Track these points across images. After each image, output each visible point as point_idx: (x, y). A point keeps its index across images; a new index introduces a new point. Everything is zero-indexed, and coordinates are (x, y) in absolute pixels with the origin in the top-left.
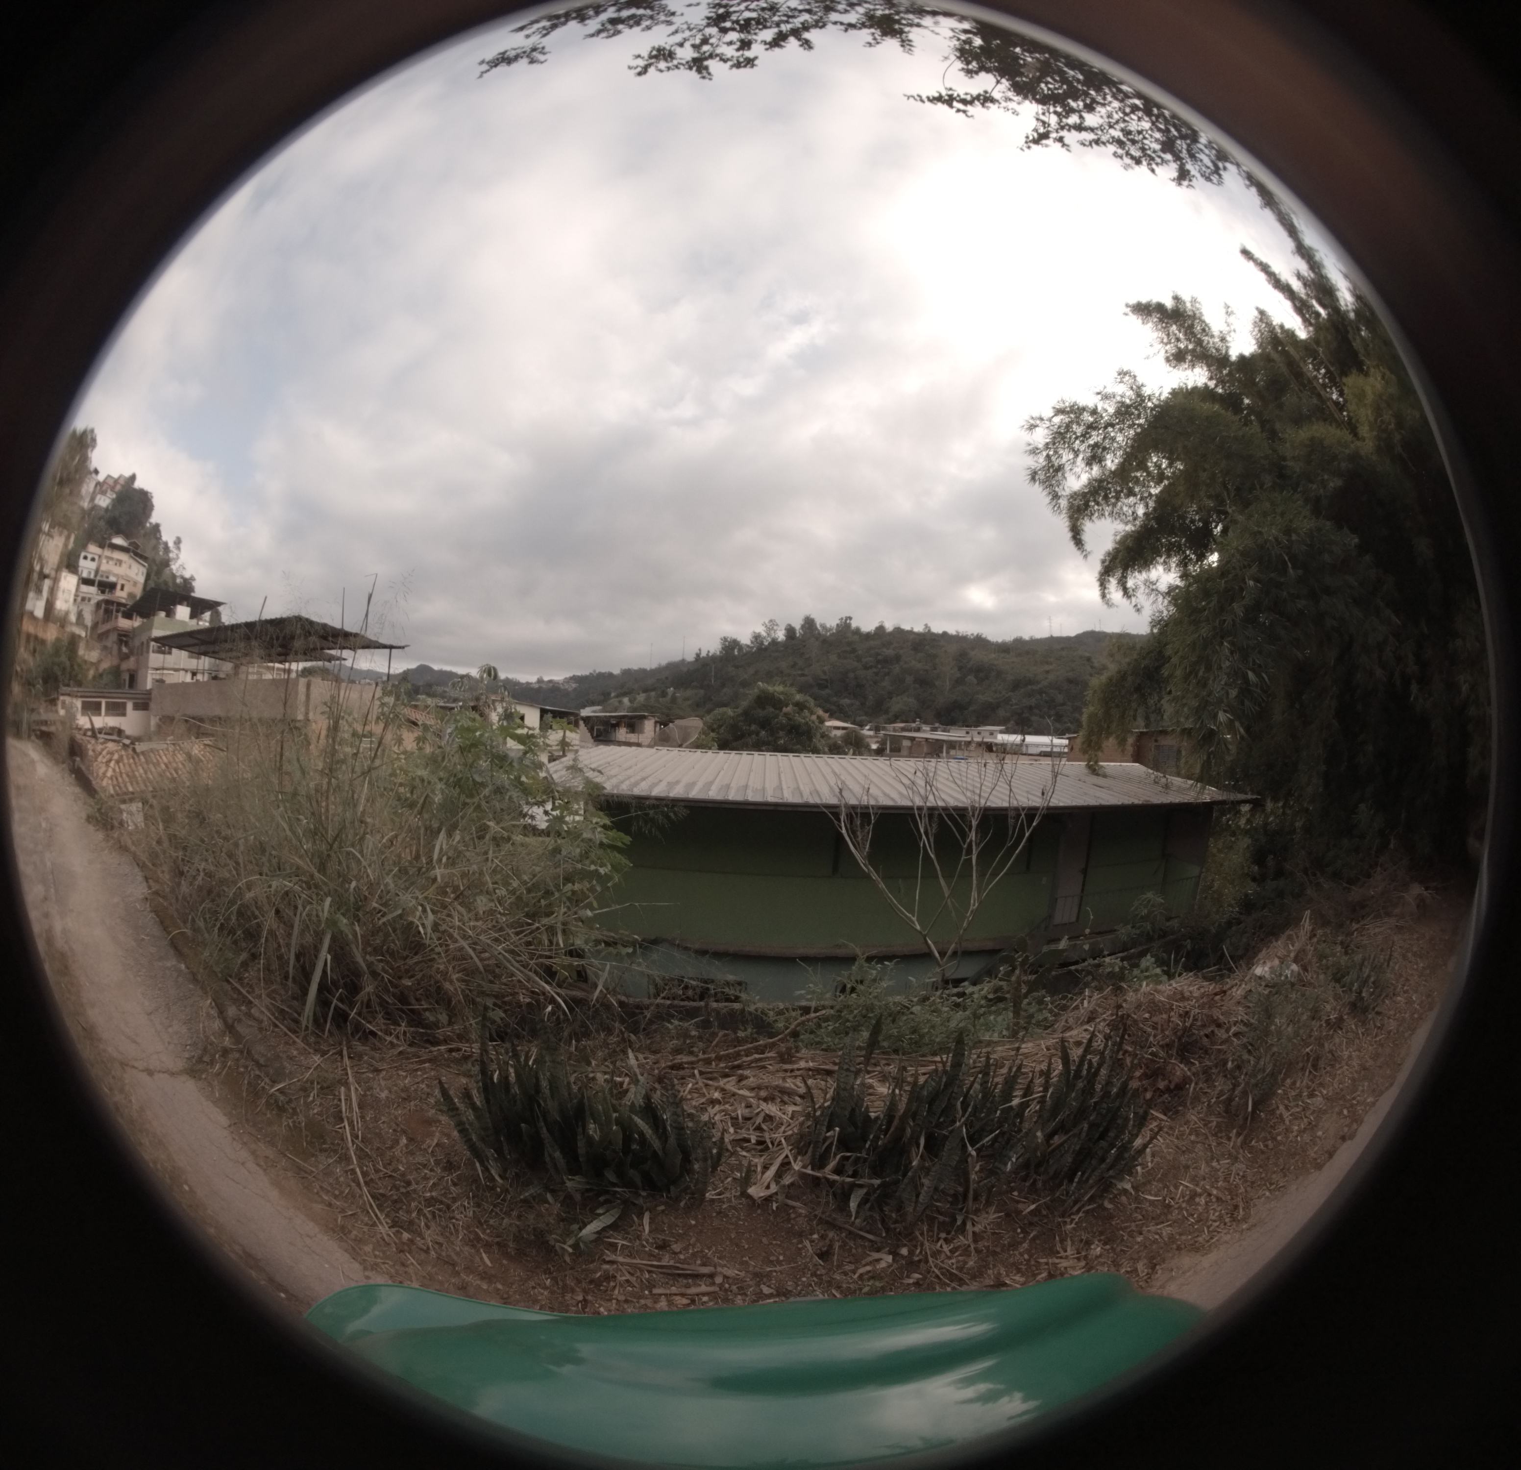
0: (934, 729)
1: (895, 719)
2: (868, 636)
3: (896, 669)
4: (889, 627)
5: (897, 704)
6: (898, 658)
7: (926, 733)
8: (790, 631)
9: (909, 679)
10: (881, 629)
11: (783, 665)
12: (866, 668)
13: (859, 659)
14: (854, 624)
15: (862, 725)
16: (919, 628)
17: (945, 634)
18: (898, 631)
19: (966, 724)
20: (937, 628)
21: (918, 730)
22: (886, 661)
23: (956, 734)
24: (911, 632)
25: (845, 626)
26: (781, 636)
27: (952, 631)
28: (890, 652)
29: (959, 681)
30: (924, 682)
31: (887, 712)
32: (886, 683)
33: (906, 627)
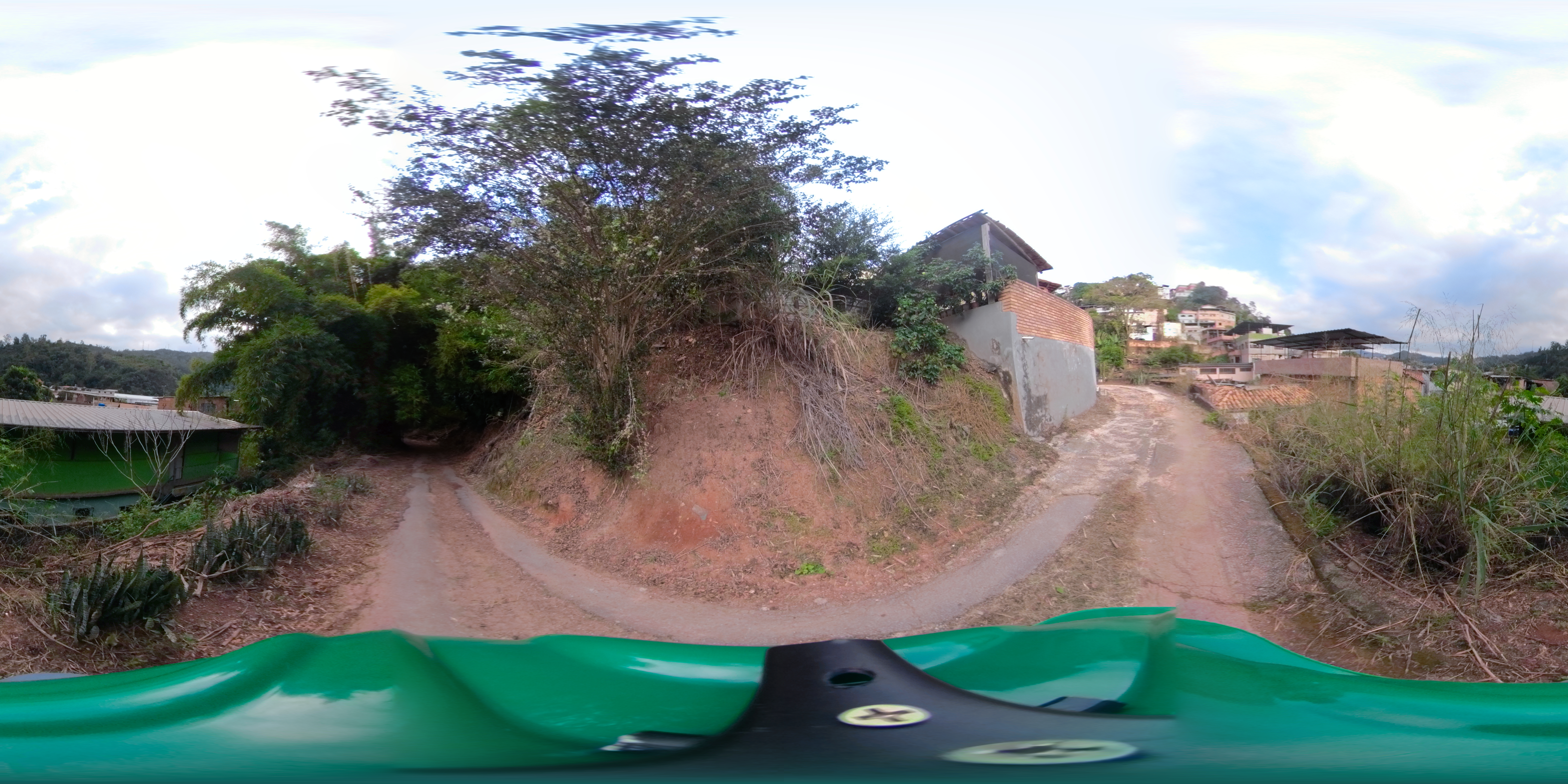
0: (83, 390)
1: (65, 384)
2: (54, 344)
3: (66, 361)
4: (64, 341)
5: (66, 377)
6: (67, 356)
7: (79, 391)
8: (16, 340)
9: (72, 366)
10: (60, 341)
11: (13, 356)
12: (52, 359)
13: (49, 355)
14: (47, 339)
15: (49, 386)
16: (78, 342)
17: (91, 346)
18: (68, 343)
19: (99, 388)
20: (87, 342)
21: (76, 389)
22: (62, 357)
23: (94, 392)
24: (74, 344)
25: (43, 340)
26: (12, 342)
27: (94, 344)
28: (64, 353)
29: (96, 368)
30: (79, 367)
31: (61, 380)
32: (61, 367)
33: (72, 341)
